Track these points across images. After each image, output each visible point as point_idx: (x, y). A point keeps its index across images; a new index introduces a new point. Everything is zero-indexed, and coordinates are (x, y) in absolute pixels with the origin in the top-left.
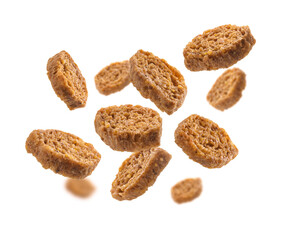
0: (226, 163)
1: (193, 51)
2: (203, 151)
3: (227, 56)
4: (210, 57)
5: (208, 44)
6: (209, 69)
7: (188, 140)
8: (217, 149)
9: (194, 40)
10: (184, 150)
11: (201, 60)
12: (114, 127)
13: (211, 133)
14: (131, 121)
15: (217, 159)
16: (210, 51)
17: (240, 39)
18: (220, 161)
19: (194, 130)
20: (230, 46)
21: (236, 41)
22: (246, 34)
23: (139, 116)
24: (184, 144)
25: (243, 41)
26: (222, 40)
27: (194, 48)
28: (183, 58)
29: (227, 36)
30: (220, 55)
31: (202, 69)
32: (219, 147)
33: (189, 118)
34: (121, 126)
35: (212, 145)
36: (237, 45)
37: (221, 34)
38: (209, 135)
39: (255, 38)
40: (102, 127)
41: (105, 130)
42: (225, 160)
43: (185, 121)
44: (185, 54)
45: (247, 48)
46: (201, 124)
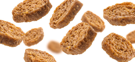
0: (130, 59)
1: (17, 11)
2: (117, 53)
3: (36, 14)
4: (27, 15)
5: (26, 7)
6: (26, 22)
7: (109, 47)
8: (125, 52)
9: (18, 6)
10: (107, 52)
11: (22, 16)
12: (72, 45)
13: (122, 43)
14: (76, 36)
15: (125, 57)
16: (27, 12)
17: (44, 5)
18: (127, 59)
19: (112, 41)
20: (38, 9)
21: (41, 6)
22: (47, 3)
23: (77, 31)
24: (107, 49)
25: (45, 6)
26: (34, 5)
27: (18, 10)
28: (12, 16)
29: (36, 3)
30: (32, 13)
31: (23, 22)
32: (126, 51)
33: (110, 35)
34: (75, 42)
35: (122, 50)
36: (42, 8)
37: (33, 2)
38: (121, 44)
39: (52, 4)
40: (68, 50)
41: (70, 50)
42: (130, 58)
43: (108, 36)
44: (13, 13)
45: (47, 10)
46: (116, 38)
